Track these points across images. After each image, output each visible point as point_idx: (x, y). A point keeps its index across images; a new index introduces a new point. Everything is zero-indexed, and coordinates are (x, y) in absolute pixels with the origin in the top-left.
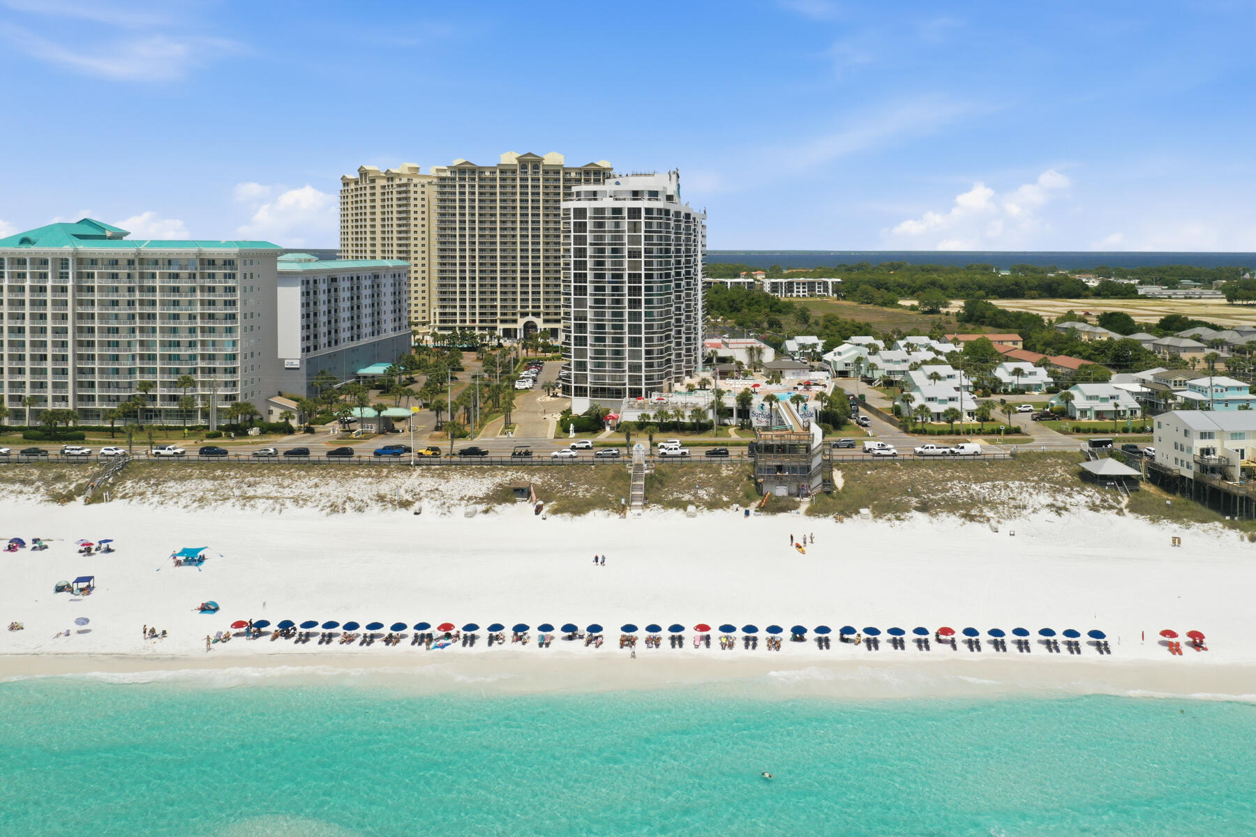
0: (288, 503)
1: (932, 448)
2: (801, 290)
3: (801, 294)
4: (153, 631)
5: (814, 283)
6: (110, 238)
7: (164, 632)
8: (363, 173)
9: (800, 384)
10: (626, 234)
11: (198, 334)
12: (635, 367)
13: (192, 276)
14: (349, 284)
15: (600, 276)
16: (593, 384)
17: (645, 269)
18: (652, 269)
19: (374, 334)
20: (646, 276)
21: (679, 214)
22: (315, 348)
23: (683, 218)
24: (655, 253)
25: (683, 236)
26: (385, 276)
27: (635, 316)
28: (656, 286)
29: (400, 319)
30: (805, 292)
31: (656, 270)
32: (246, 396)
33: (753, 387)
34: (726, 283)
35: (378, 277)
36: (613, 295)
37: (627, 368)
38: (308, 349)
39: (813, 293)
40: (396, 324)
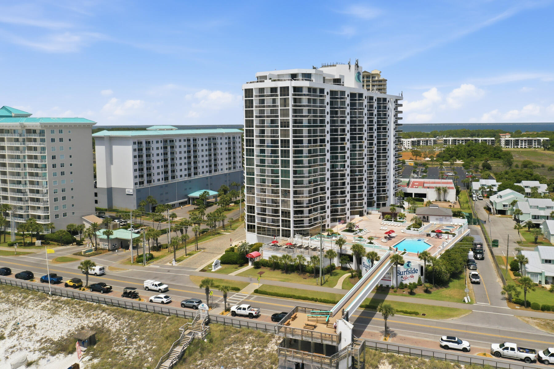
2: (523, 144)
3: (523, 146)
5: (532, 140)
6: (15, 117)
9: (433, 231)
10: (279, 108)
11: (28, 176)
12: (286, 214)
13: (24, 141)
14: (186, 143)
15: (262, 142)
16: (258, 223)
17: (294, 137)
18: (302, 137)
19: (210, 172)
20: (295, 142)
21: (343, 93)
22: (149, 182)
23: (348, 96)
24: (305, 123)
25: (348, 110)
26: (221, 138)
27: (286, 174)
28: (305, 150)
29: (234, 163)
30: (526, 145)
31: (306, 137)
32: (57, 216)
33: (386, 233)
34: (479, 140)
35: (214, 139)
36: (271, 157)
37: (280, 214)
38: (142, 183)
39: (531, 146)
40: (230, 166)
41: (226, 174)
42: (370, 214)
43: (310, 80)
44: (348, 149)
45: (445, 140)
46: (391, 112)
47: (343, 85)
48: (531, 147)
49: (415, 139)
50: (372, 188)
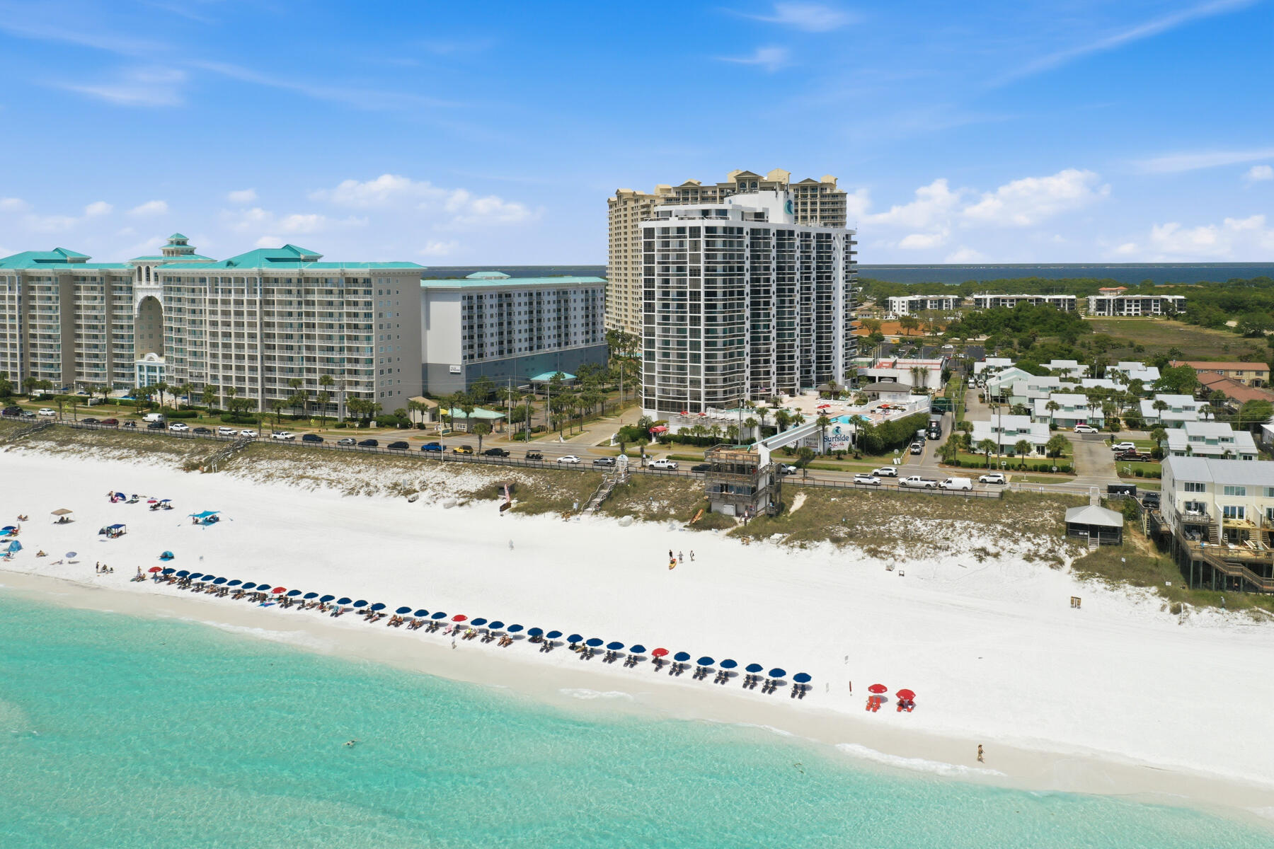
0: (324, 484)
1: (916, 479)
2: (1133, 308)
3: (1133, 313)
4: (105, 568)
5: (1150, 300)
6: (304, 261)
7: (112, 569)
8: (619, 195)
9: (879, 407)
10: (688, 252)
11: (345, 341)
12: (695, 383)
13: (341, 292)
14: (526, 299)
15: (666, 294)
16: (660, 397)
17: (706, 288)
18: (716, 288)
19: (559, 345)
20: (707, 294)
21: (767, 231)
22: (481, 355)
23: (774, 235)
24: (720, 271)
25: (774, 253)
26: (575, 292)
27: (695, 333)
28: (720, 304)
29: (594, 332)
30: (1138, 310)
31: (720, 288)
32: (382, 395)
33: (819, 407)
34: (1045, 300)
35: (565, 293)
36: (677, 312)
37: (688, 384)
38: (472, 357)
39: (1147, 312)
40: (588, 337)
41: (581, 350)
42: (805, 394)
43: (726, 219)
44: (774, 305)
45: (976, 299)
46: (839, 252)
47: (767, 221)
48: (1148, 315)
49: (917, 297)
50: (809, 362)
